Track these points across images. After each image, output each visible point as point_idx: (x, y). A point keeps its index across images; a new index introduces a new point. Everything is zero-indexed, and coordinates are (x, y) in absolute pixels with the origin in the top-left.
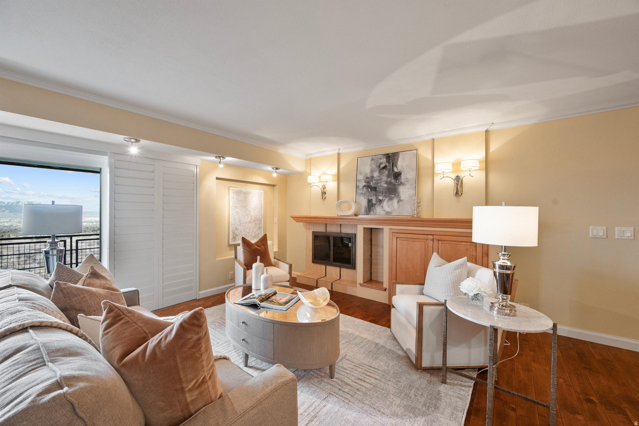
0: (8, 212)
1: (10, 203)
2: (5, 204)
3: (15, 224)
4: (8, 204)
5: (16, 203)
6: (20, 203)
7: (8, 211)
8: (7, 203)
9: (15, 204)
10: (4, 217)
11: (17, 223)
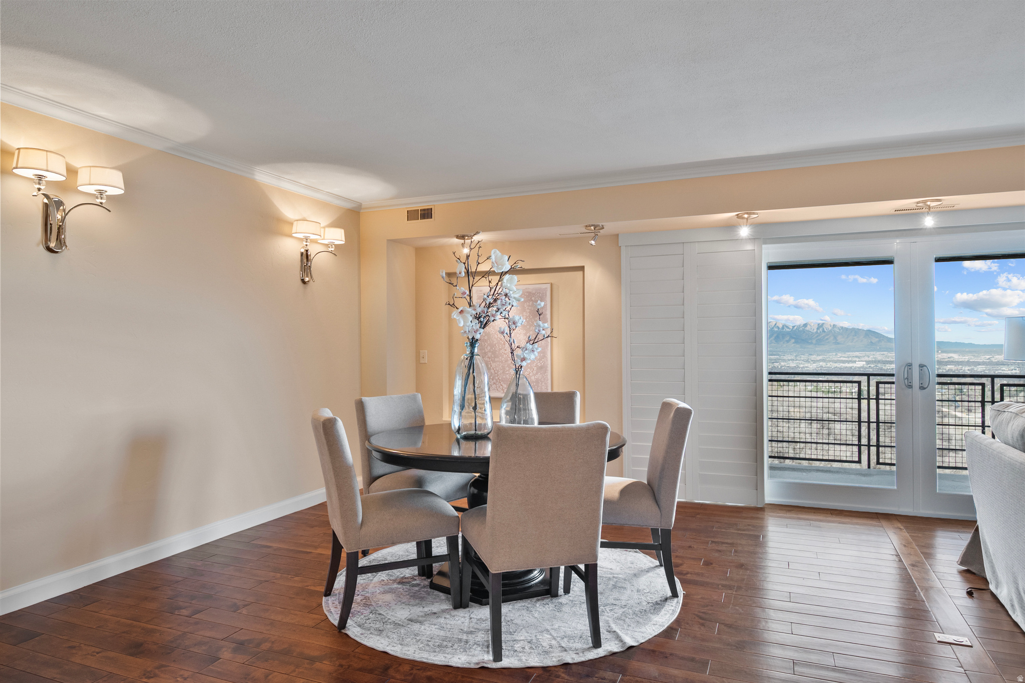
0: (793, 343)
1: (796, 327)
2: (790, 329)
3: (801, 363)
4: (793, 329)
5: (803, 326)
6: (808, 326)
7: (793, 341)
8: (791, 328)
9: (801, 329)
10: (789, 351)
11: (804, 362)
